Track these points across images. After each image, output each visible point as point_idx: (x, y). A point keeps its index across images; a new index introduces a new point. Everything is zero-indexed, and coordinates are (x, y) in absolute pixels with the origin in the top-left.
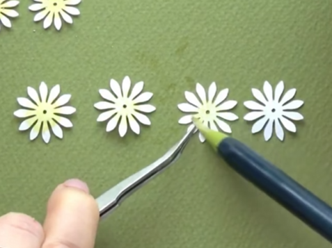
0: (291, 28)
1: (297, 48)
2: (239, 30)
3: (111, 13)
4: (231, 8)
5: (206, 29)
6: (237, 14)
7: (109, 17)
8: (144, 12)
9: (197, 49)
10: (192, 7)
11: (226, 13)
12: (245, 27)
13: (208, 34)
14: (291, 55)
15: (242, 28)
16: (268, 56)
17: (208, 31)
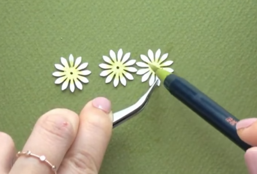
0: (248, 36)
1: (251, 51)
2: (210, 37)
3: (117, 25)
4: (204, 21)
5: (186, 37)
6: (208, 25)
7: (115, 28)
8: (141, 25)
9: (179, 51)
10: (176, 21)
11: (200, 25)
12: (214, 35)
13: (188, 40)
14: (248, 56)
15: (212, 36)
16: (231, 56)
17: (188, 38)
